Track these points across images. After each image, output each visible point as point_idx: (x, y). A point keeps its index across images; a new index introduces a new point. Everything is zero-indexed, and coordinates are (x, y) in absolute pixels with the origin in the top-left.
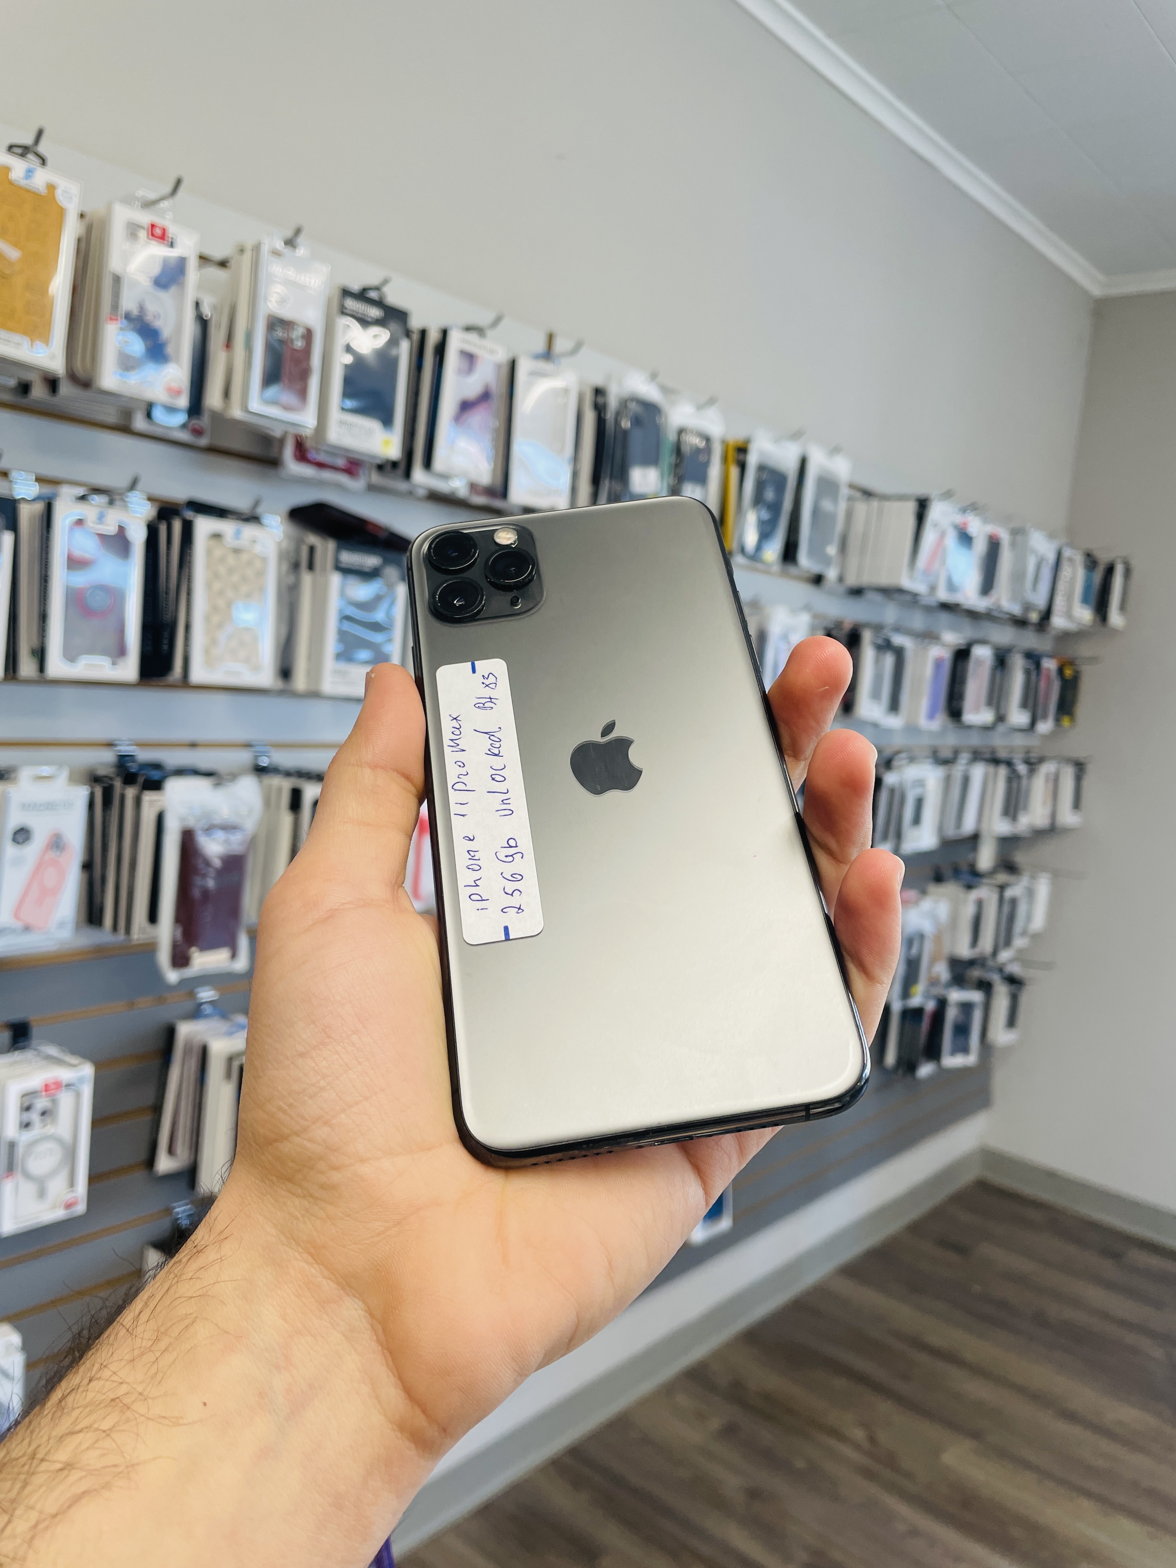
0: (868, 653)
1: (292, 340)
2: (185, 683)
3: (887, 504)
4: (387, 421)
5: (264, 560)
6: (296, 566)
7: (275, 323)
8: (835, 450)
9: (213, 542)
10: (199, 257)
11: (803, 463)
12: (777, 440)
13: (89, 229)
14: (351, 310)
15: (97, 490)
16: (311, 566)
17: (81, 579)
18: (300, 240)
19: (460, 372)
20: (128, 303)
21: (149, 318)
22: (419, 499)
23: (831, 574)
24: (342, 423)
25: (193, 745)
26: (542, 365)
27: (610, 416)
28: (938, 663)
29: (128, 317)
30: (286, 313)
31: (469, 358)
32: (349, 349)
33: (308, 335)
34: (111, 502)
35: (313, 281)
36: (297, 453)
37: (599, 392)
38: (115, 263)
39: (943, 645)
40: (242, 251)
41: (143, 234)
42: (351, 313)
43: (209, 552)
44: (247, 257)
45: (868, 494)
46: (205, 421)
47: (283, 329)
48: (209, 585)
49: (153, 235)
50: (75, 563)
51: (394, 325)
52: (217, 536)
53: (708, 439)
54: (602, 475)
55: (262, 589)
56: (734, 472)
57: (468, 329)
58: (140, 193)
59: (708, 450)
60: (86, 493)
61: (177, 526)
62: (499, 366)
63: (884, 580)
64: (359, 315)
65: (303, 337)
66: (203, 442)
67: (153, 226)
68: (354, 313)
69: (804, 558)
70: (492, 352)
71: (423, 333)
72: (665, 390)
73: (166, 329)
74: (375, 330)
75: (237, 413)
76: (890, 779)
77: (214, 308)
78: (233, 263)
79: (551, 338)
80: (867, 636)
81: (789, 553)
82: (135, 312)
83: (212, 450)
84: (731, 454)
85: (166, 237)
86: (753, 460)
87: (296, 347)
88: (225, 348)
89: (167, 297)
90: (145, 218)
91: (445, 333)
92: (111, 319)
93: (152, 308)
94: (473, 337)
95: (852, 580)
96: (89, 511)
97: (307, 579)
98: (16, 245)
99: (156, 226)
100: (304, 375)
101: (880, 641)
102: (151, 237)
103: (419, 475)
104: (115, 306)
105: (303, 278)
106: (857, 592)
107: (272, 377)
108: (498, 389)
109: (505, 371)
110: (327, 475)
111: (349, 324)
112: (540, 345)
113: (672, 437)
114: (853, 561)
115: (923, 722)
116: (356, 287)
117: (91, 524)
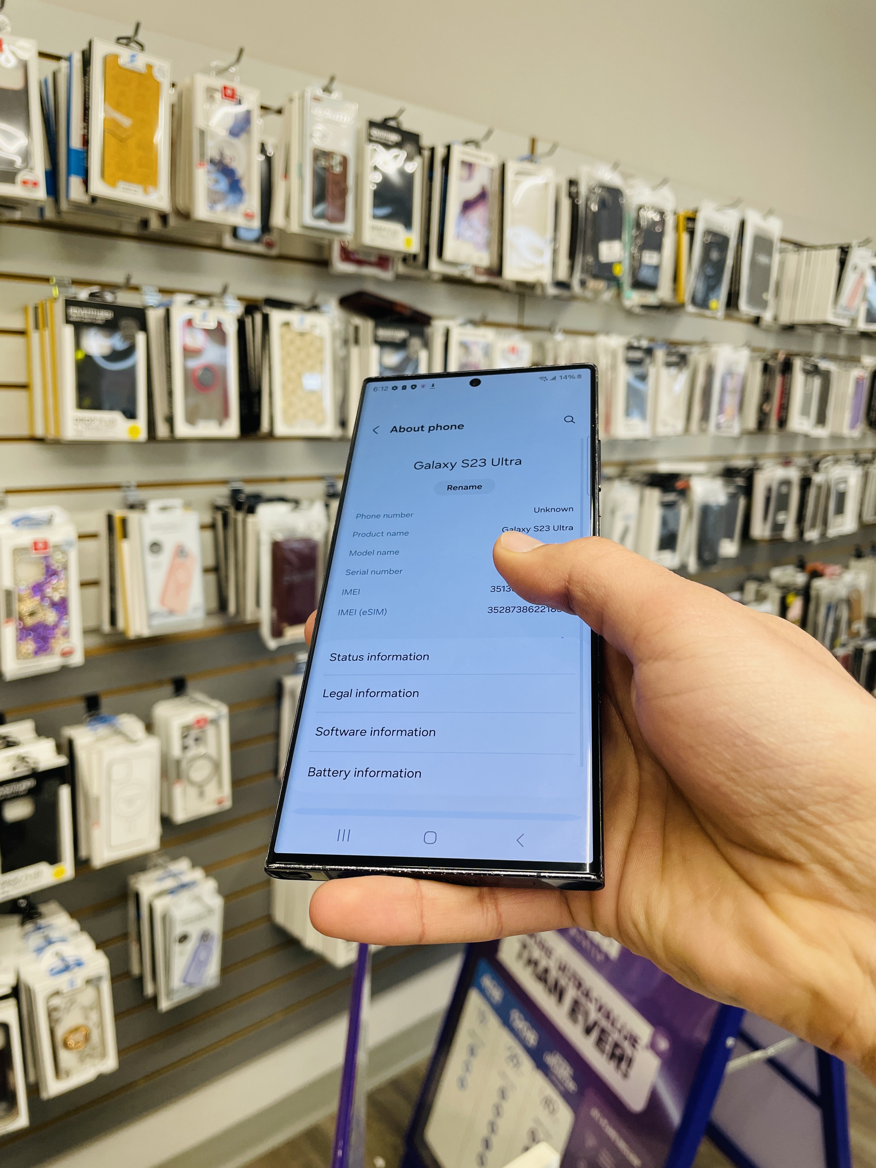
0: (798, 378)
1: (332, 166)
2: (271, 436)
3: (814, 253)
4: (408, 224)
5: (321, 339)
6: (346, 342)
7: (320, 155)
8: (769, 213)
9: (285, 329)
10: (260, 109)
11: (742, 225)
12: (720, 209)
13: (180, 96)
14: (376, 137)
15: (201, 296)
16: (357, 341)
17: (194, 364)
18: (335, 85)
19: (461, 179)
20: (212, 152)
21: (227, 161)
22: (436, 282)
23: (767, 316)
24: (373, 228)
25: (282, 480)
26: (528, 166)
27: (581, 202)
28: (858, 382)
29: (212, 161)
30: (327, 147)
31: (469, 166)
32: (376, 168)
33: (344, 162)
34: (211, 305)
35: (345, 119)
36: (343, 255)
37: (572, 183)
38: (199, 122)
39: (863, 367)
40: (291, 100)
41: (218, 96)
42: (376, 139)
43: (282, 337)
44: (295, 106)
45: (799, 246)
46: (274, 237)
47: (325, 159)
48: (283, 362)
49: (225, 95)
50: (189, 353)
51: (410, 147)
52: (287, 324)
53: (662, 214)
54: (577, 252)
55: (322, 362)
56: (685, 237)
57: (467, 143)
58: (214, 64)
59: (663, 222)
60: (193, 299)
61: (258, 318)
62: (492, 170)
63: (813, 317)
64: (383, 141)
65: (340, 164)
66: (274, 252)
67: (225, 88)
68: (379, 140)
69: (743, 305)
70: (486, 159)
71: (432, 150)
72: (626, 176)
73: (239, 167)
74: (395, 151)
75: (294, 228)
76: (818, 478)
77: (276, 147)
78: (286, 111)
79: (533, 142)
80: (798, 364)
81: (732, 302)
82: (217, 158)
83: (281, 257)
84: (682, 223)
85: (235, 96)
86: (700, 228)
87: (335, 172)
88: (284, 179)
89: (239, 143)
90: (218, 83)
91: (449, 148)
92: (200, 164)
93: (228, 153)
94: (471, 149)
95: (785, 319)
96: (195, 313)
97: (355, 351)
98: (128, 114)
99: (228, 88)
100: (343, 193)
101: (808, 367)
102: (224, 96)
103: (434, 265)
104: (202, 155)
105: (338, 116)
106: (790, 328)
107: (319, 198)
108: (493, 189)
109: (497, 174)
110: (365, 270)
111: (376, 148)
112: (525, 150)
113: (633, 214)
114: (786, 301)
115: (846, 431)
116: (378, 118)
117: (198, 322)
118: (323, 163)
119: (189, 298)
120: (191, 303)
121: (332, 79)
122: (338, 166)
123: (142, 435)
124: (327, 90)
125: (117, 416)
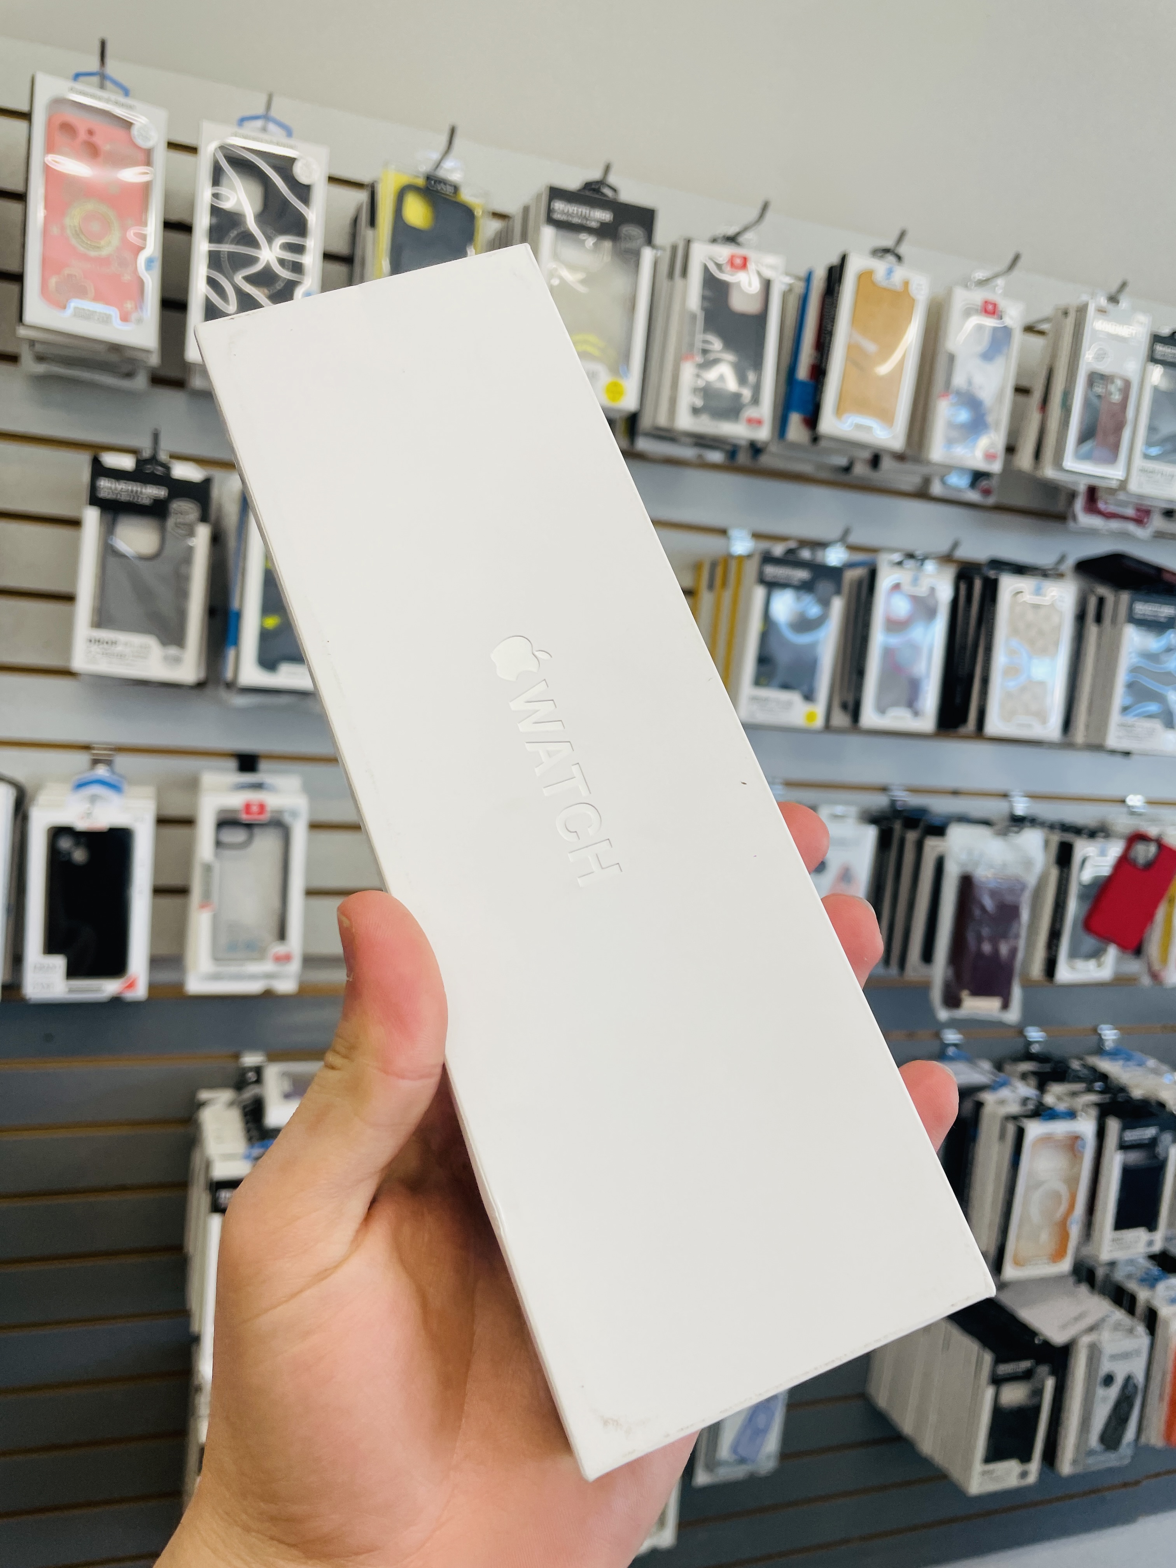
1: (1110, 394)
2: (978, 735)
5: (1061, 614)
7: (1095, 379)
9: (1015, 601)
14: (1160, 356)
17: (896, 641)
20: (959, 382)
21: (975, 392)
24: (1143, 471)
29: (958, 393)
30: (1105, 367)
33: (1127, 387)
34: (921, 568)
35: (1133, 333)
36: (1089, 505)
38: (950, 342)
40: (1063, 316)
42: (1159, 358)
43: (1012, 609)
44: (1071, 318)
46: (992, 482)
47: (1102, 384)
49: (984, 310)
50: (892, 625)
52: (1020, 594)
55: (1057, 644)
58: (975, 274)
60: (902, 559)
61: (978, 584)
64: (1169, 360)
65: (1120, 390)
67: (986, 303)
68: (1162, 359)
73: (989, 401)
82: (965, 389)
85: (996, 310)
87: (1113, 401)
88: (1039, 410)
89: (991, 368)
90: (979, 297)
92: (943, 397)
93: (977, 381)
96: (905, 576)
97: (1094, 632)
98: (875, 339)
99: (989, 302)
100: (1119, 428)
102: (982, 312)
104: (948, 385)
105: (1123, 330)
107: (1087, 434)
110: (1115, 525)
116: (1166, 332)
117: (907, 587)
118: (1099, 389)
119: (897, 557)
120: (900, 563)
121: (1124, 285)
122: (1118, 393)
123: (819, 722)
124: (1113, 299)
125: (794, 698)
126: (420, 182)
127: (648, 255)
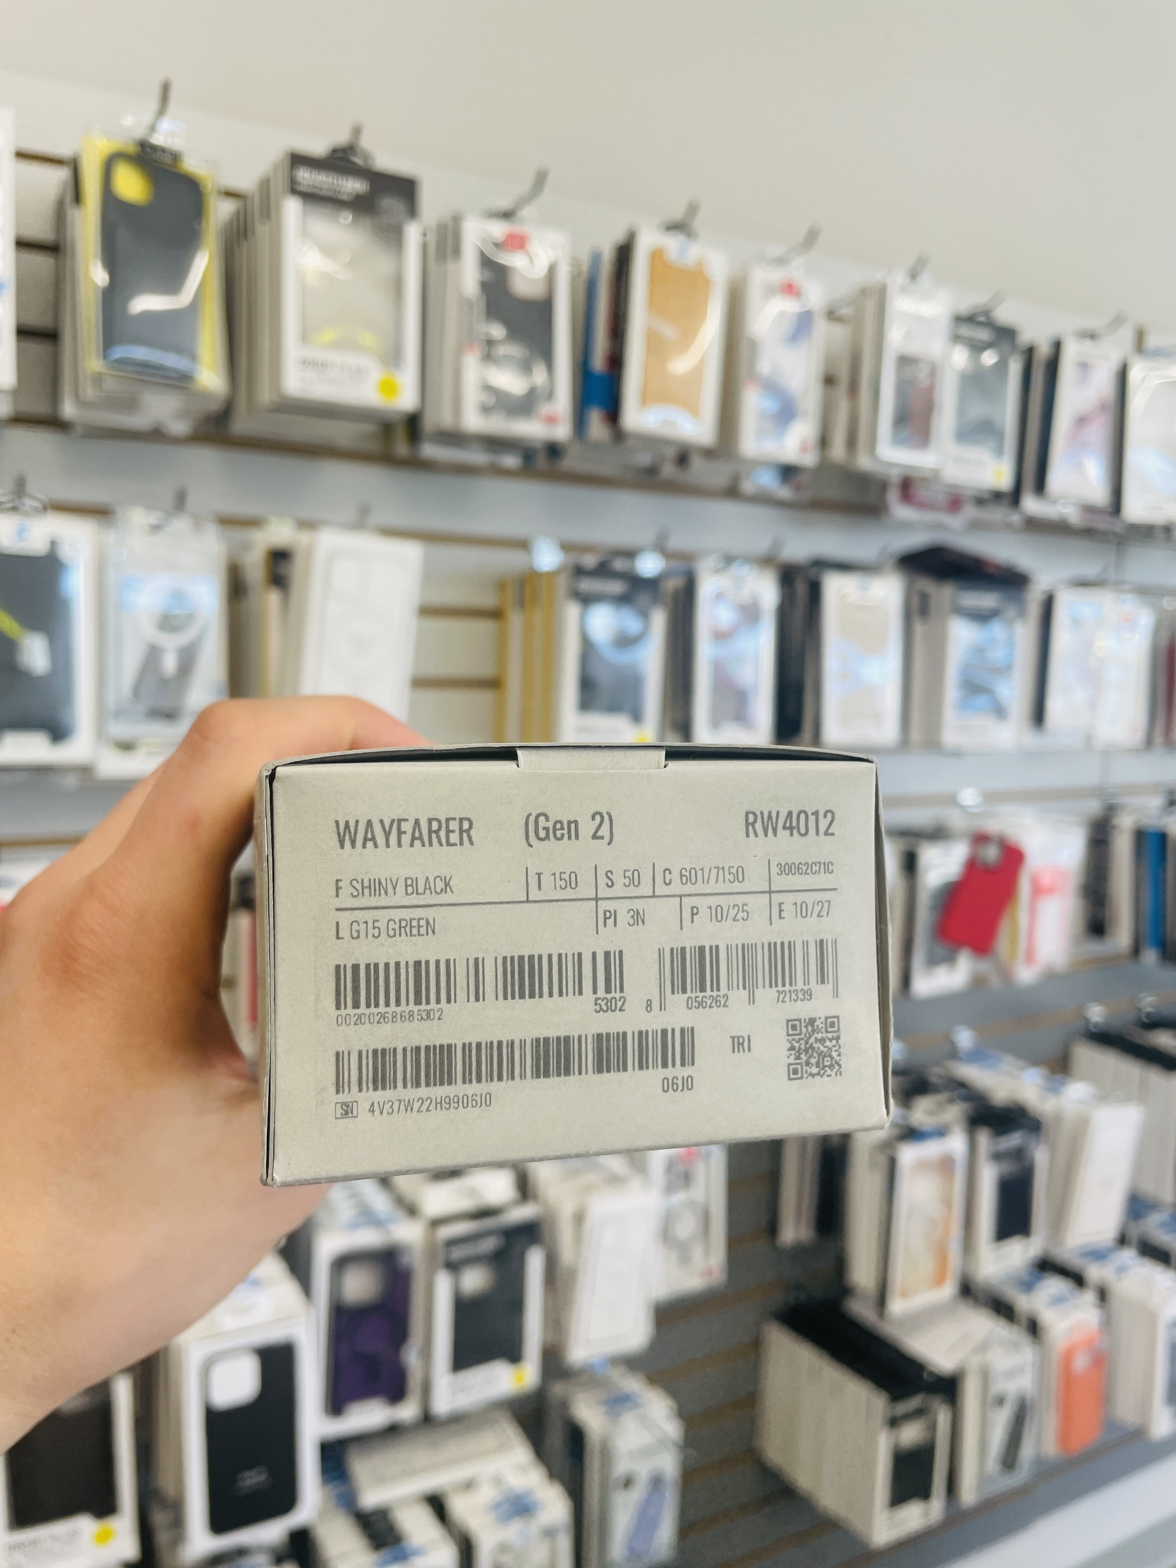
1: (917, 379)
4: (997, 450)
7: (904, 361)
10: (823, 311)
14: (964, 337)
16: (926, 614)
17: (724, 652)
19: (1076, 384)
20: (765, 371)
24: (955, 458)
26: (1143, 360)
30: (912, 349)
31: (1084, 368)
33: (933, 370)
36: (903, 495)
44: (872, 300)
47: (912, 367)
50: (719, 636)
51: (1003, 347)
57: (1084, 336)
61: (801, 588)
62: (1112, 373)
64: (971, 341)
65: (927, 372)
68: (966, 340)
70: (1105, 357)
71: (1032, 347)
74: (987, 354)
75: (864, 462)
82: (769, 374)
83: (814, 505)
85: (795, 291)
87: (921, 387)
88: (848, 397)
89: (797, 354)
90: (779, 277)
91: (1057, 346)
92: (750, 381)
93: (782, 367)
94: (1088, 343)
96: (727, 582)
100: (930, 412)
103: (1031, 504)
104: (751, 371)
105: (923, 308)
107: (900, 420)
108: (1113, 397)
109: (1116, 379)
110: (930, 516)
116: (967, 311)
117: (729, 595)
118: (907, 372)
119: (717, 561)
120: (720, 569)
121: (922, 260)
122: (924, 377)
124: (913, 276)
125: (620, 720)
126: (132, 149)
127: (413, 233)
